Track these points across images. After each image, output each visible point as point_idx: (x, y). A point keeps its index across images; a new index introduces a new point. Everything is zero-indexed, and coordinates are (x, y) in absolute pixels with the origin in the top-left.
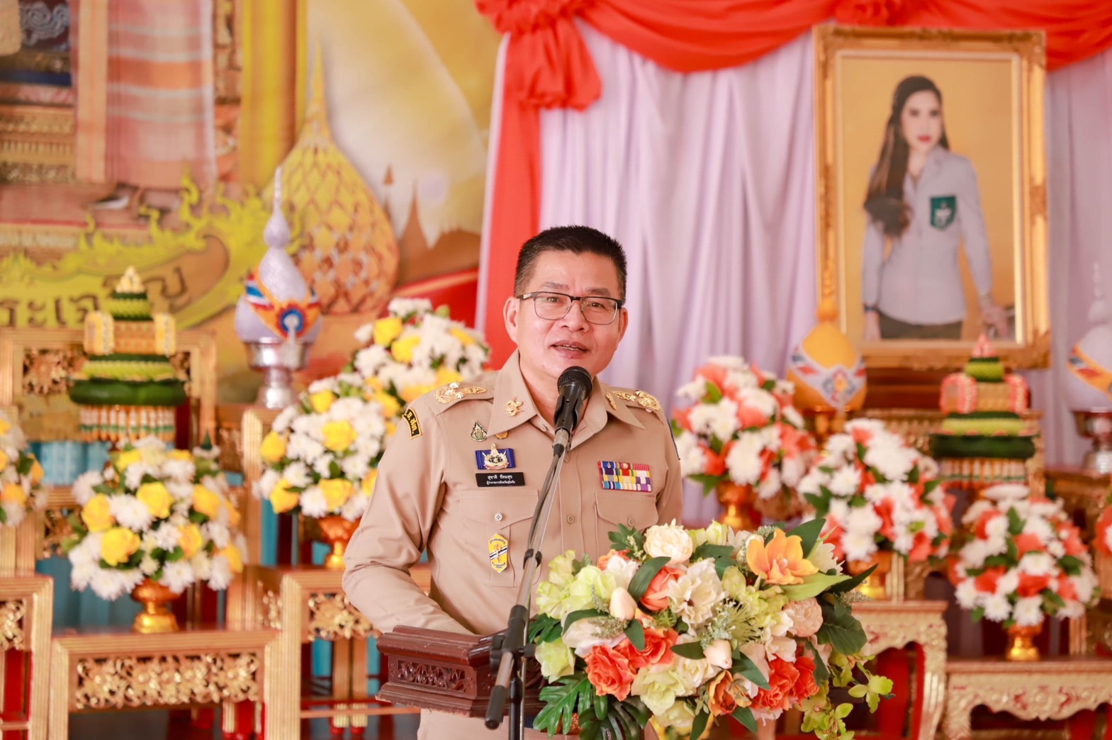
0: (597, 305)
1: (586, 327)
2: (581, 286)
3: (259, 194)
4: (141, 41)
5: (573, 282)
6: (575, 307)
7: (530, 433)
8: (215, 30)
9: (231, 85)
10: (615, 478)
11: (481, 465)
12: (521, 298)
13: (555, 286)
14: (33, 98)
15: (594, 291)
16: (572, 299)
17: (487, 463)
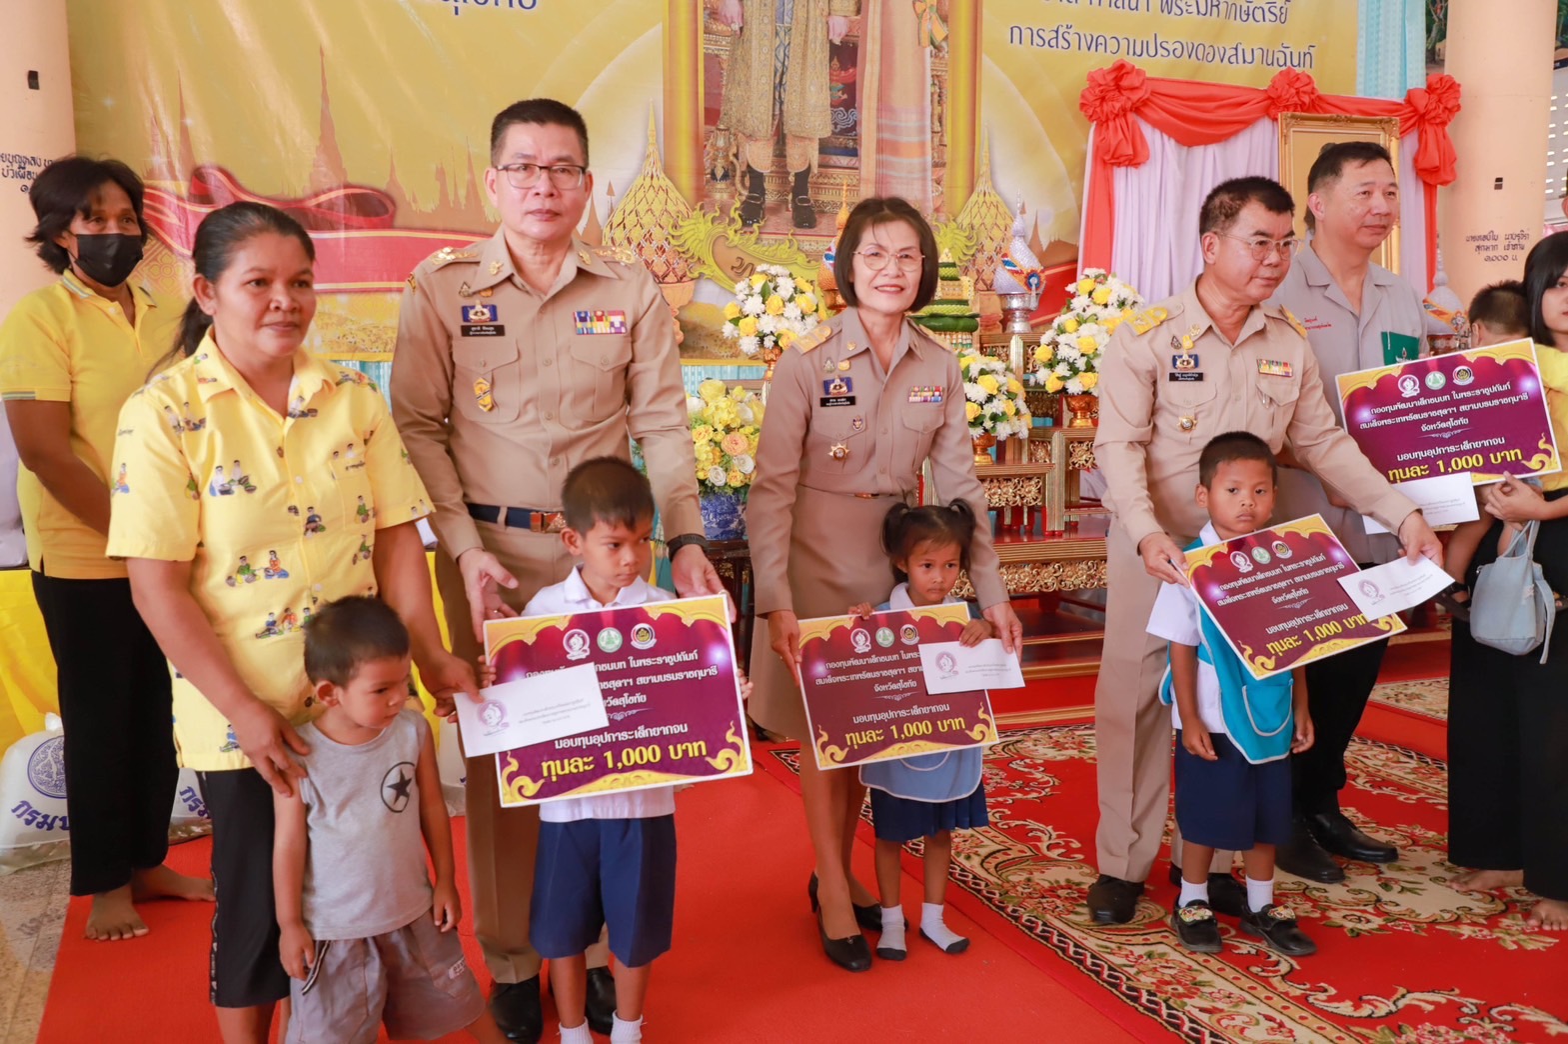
0: (563, 170)
1: (555, 192)
2: (548, 154)
3: (954, 220)
4: (894, 129)
5: (540, 151)
6: (544, 175)
7: (508, 288)
8: (932, 123)
9: (941, 156)
10: (588, 324)
11: (466, 318)
12: (496, 167)
13: (525, 156)
14: (838, 164)
15: (560, 159)
16: (541, 168)
17: (472, 316)
